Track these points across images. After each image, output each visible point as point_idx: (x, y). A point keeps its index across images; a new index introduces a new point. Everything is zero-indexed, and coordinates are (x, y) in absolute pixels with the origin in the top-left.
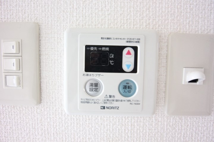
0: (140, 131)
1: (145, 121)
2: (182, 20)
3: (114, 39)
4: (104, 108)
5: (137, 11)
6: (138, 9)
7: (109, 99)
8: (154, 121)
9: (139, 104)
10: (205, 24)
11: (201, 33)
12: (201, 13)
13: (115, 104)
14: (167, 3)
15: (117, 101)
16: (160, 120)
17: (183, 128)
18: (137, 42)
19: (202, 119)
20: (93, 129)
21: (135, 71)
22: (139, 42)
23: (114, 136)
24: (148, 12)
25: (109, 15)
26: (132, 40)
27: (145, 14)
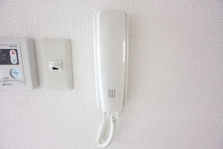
0: (33, 99)
1: (35, 93)
2: (48, 30)
3: (2, 45)
4: (4, 85)
5: (19, 26)
6: (20, 24)
7: (6, 79)
8: (41, 93)
9: (23, 82)
10: (63, 32)
11: (61, 38)
12: (60, 25)
13: (10, 82)
14: (37, 19)
15: (11, 80)
16: (44, 92)
17: (59, 97)
18: (15, 47)
19: (69, 92)
20: (7, 98)
21: (18, 63)
22: (16, 47)
23: (19, 102)
24: (26, 26)
25: (3, 29)
26: (13, 46)
27: (24, 27)
